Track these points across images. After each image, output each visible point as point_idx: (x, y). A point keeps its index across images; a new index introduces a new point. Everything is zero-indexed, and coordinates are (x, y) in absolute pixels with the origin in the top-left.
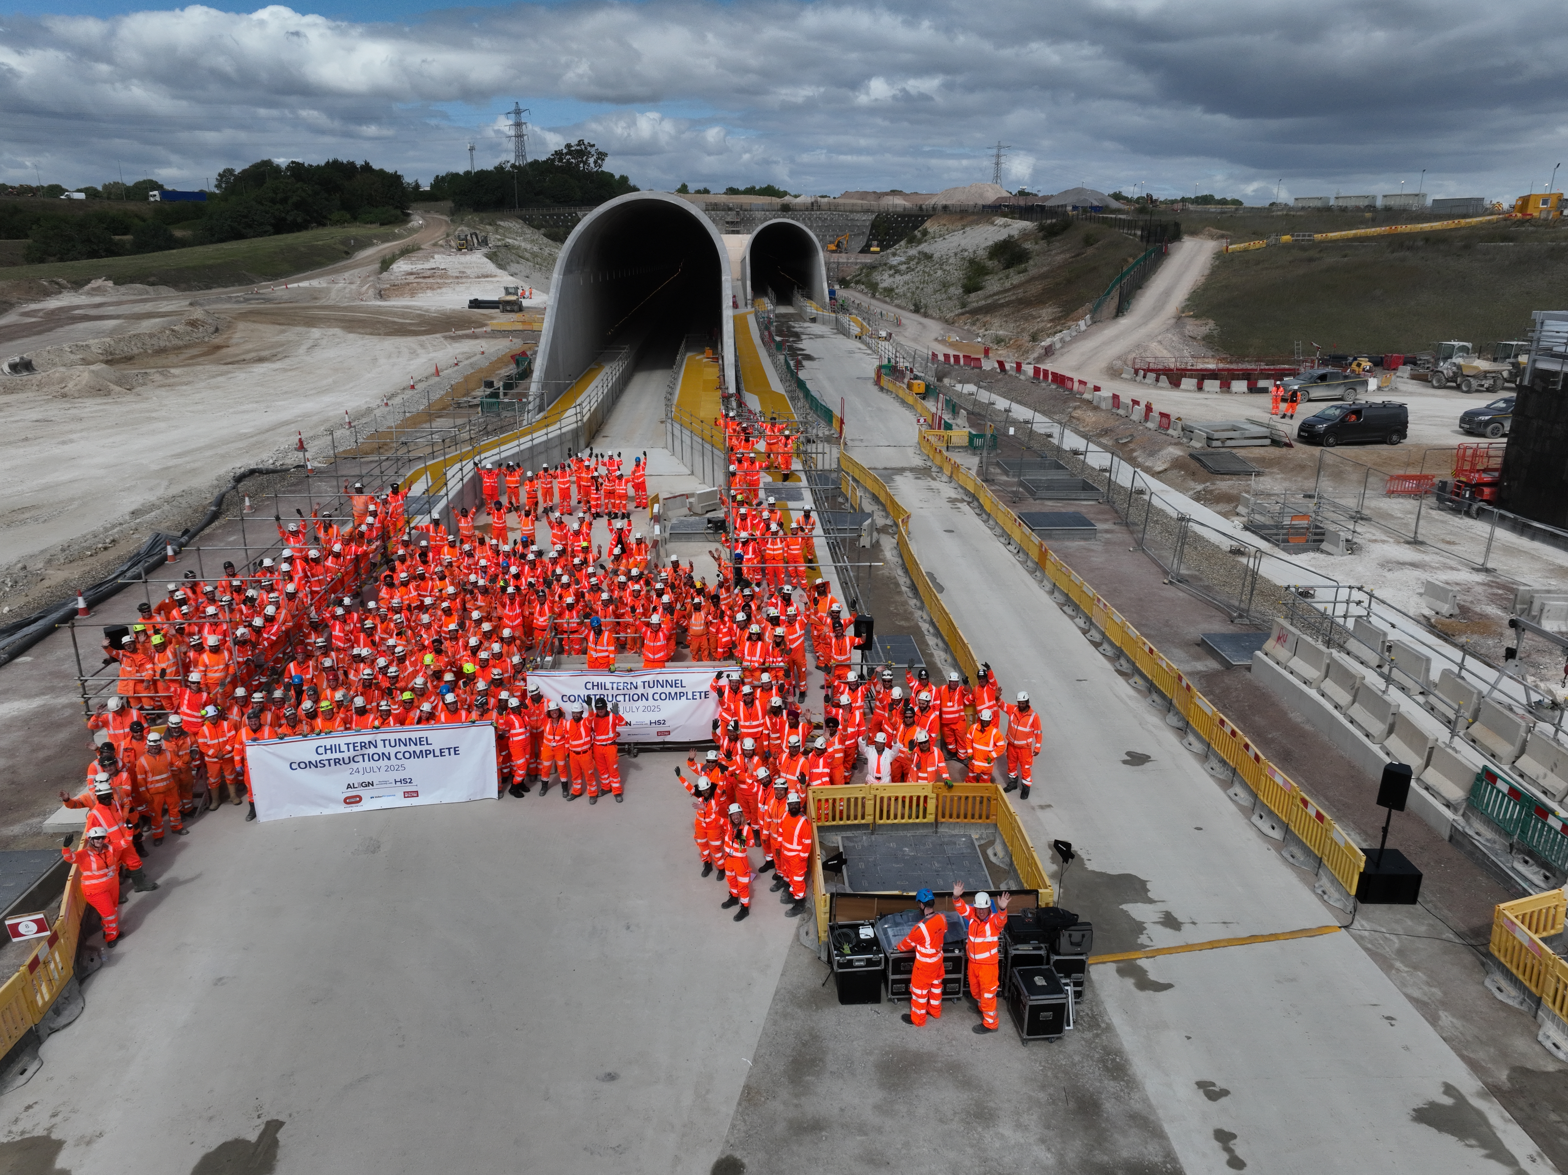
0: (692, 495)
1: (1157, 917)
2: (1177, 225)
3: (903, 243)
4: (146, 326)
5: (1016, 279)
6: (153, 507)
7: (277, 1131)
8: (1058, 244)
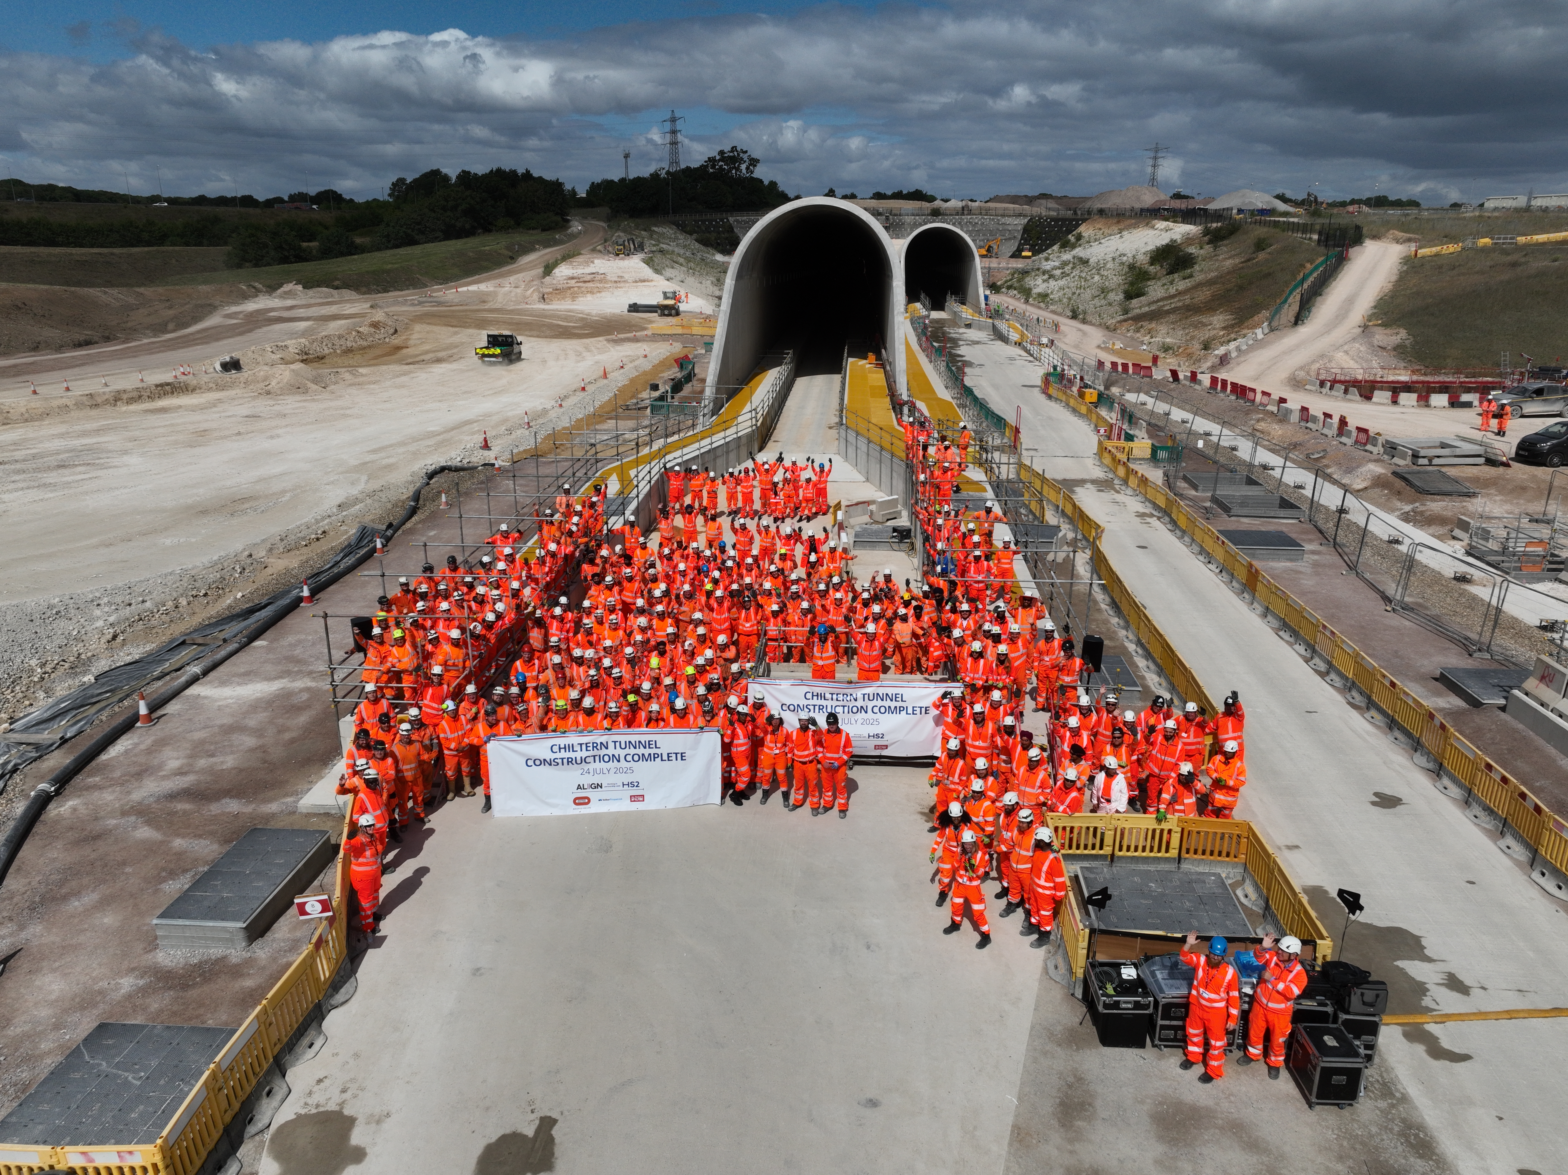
0: (873, 502)
1: (1439, 978)
2: (1358, 228)
3: (1056, 247)
4: (334, 327)
5: (1182, 285)
6: (357, 501)
7: (551, 1128)
8: (1225, 249)
